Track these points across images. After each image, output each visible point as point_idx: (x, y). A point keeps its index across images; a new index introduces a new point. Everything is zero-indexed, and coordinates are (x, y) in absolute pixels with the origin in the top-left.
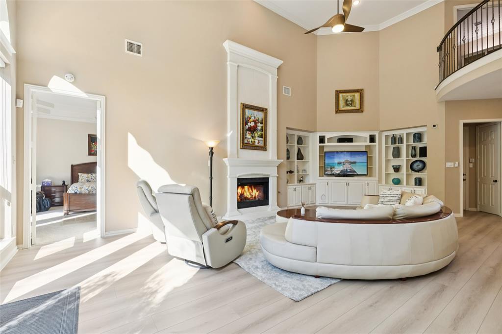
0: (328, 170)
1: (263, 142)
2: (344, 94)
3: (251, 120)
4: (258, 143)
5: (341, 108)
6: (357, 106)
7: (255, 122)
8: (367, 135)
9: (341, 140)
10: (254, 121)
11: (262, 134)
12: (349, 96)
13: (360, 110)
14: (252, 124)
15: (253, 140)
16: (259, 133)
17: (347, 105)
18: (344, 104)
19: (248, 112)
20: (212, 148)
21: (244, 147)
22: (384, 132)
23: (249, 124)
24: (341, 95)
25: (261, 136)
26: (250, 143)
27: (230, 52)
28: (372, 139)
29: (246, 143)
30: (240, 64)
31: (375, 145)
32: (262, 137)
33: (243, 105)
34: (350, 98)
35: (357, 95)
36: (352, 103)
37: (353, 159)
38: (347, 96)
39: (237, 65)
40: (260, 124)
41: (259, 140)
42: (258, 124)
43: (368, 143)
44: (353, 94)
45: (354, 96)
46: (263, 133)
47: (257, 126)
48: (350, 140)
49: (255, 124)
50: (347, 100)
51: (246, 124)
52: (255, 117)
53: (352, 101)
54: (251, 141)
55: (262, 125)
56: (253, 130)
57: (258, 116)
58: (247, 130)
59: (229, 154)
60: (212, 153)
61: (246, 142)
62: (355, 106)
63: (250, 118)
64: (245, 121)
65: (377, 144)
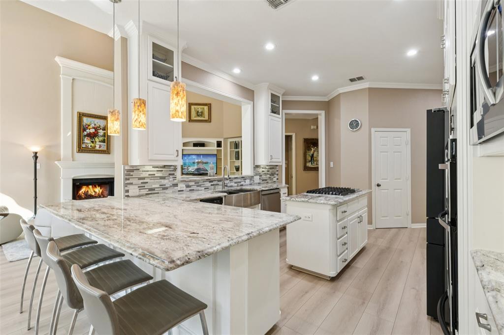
0: (184, 169)
1: (106, 147)
2: (196, 107)
3: (91, 127)
4: (100, 147)
5: (193, 118)
6: (206, 117)
7: (96, 129)
8: (214, 141)
9: (195, 145)
10: (93, 128)
11: (104, 140)
12: (199, 108)
13: (209, 120)
14: (92, 131)
15: (93, 145)
16: (101, 139)
17: (198, 116)
18: (196, 115)
19: (86, 120)
20: (36, 153)
21: (81, 151)
22: (229, 139)
23: (88, 131)
24: (193, 107)
25: (103, 141)
26: (90, 147)
27: (63, 66)
28: (219, 144)
29: (85, 148)
30: (75, 78)
31: (221, 150)
32: (105, 142)
33: (80, 114)
34: (200, 110)
35: (206, 108)
36: (202, 114)
37: (205, 160)
38: (198, 108)
39: (72, 78)
40: (101, 130)
41: (100, 145)
42: (99, 131)
43: (215, 148)
44: (203, 107)
45: (203, 108)
46: (106, 138)
47: (98, 133)
48: (202, 145)
49: (95, 130)
50: (198, 112)
51: (84, 130)
52: (95, 125)
53: (202, 112)
54: (91, 146)
55: (104, 131)
56: (93, 136)
57: (99, 124)
58: (85, 136)
59: (62, 157)
60: (36, 157)
61: (84, 146)
62: (204, 117)
63: (89, 126)
64: (82, 128)
65: (222, 148)
